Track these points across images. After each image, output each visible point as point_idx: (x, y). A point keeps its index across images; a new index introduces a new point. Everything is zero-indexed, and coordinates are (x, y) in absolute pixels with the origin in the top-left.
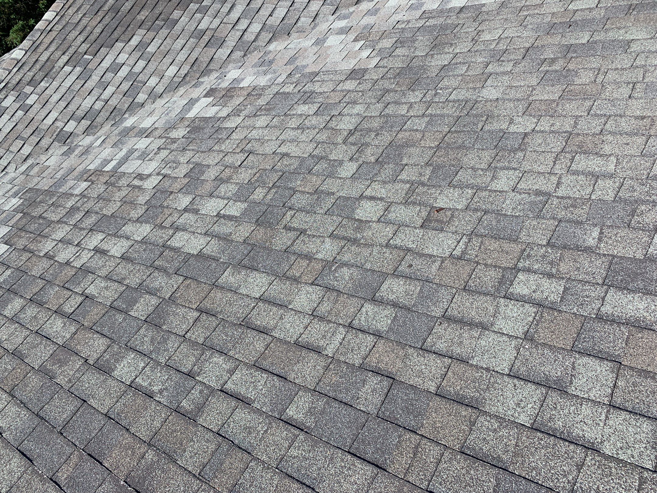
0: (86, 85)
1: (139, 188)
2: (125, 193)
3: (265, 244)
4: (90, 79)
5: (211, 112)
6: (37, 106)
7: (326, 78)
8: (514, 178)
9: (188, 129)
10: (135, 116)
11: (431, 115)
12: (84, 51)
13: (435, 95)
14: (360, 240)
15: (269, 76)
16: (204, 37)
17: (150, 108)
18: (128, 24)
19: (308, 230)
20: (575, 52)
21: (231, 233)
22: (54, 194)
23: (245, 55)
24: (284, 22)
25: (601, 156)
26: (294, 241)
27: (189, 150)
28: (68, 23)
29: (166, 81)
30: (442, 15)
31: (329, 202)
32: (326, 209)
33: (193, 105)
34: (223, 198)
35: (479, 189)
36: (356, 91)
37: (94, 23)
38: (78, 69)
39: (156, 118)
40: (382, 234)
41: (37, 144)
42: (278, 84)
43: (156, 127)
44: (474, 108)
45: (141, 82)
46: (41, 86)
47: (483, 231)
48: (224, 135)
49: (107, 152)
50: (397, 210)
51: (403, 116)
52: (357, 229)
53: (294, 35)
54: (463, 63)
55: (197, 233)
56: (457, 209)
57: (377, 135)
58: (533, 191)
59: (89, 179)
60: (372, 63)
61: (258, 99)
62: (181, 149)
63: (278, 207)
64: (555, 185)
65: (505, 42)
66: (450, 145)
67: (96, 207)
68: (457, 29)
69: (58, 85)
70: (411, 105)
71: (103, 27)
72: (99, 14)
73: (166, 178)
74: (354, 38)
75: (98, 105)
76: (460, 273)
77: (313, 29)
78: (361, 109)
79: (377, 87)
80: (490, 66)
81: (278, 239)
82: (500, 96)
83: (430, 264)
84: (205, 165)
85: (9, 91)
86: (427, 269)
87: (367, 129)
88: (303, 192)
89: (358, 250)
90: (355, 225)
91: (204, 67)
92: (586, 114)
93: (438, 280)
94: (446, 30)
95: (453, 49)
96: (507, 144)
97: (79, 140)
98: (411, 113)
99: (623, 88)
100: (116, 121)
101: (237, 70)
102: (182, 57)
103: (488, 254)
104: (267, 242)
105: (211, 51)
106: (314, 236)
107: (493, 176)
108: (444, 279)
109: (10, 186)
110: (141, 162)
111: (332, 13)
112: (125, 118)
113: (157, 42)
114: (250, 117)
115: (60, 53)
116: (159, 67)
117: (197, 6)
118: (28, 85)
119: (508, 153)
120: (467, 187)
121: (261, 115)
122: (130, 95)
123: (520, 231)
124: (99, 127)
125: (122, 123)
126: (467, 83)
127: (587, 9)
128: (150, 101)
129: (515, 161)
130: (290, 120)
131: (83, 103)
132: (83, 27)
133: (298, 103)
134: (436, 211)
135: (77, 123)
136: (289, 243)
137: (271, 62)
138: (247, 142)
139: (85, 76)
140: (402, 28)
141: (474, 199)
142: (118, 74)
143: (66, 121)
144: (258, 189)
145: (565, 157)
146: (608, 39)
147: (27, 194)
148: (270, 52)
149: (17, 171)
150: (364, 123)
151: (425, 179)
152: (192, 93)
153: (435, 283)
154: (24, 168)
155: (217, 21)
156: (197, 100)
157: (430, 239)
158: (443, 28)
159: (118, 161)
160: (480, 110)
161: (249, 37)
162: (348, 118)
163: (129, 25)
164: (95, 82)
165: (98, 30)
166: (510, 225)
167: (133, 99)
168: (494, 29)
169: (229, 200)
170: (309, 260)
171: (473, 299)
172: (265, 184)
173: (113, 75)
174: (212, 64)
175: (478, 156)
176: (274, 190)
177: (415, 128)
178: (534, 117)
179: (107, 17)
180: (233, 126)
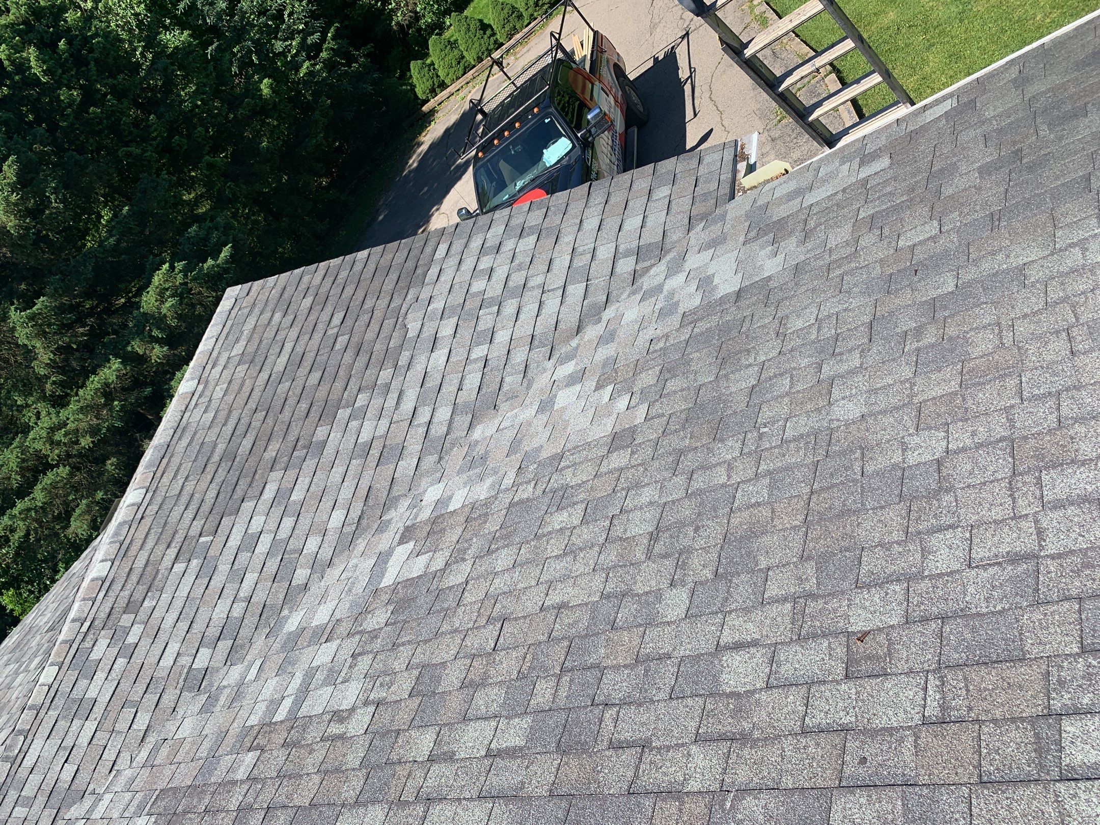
0: (212, 583)
1: (341, 737)
2: (322, 754)
3: (589, 788)
4: (216, 572)
5: (418, 567)
6: (145, 643)
7: (577, 458)
8: (960, 544)
9: (391, 608)
10: (299, 609)
11: (769, 473)
12: (199, 533)
13: (760, 438)
14: (751, 733)
15: (488, 482)
16: (371, 452)
17: (319, 588)
18: (254, 470)
19: (654, 738)
20: (945, 308)
21: (523, 783)
22: (204, 791)
23: (440, 459)
24: (482, 393)
25: (1083, 464)
26: (637, 768)
27: (403, 644)
28: (165, 497)
29: (332, 537)
30: (712, 311)
31: (667, 674)
32: (668, 690)
33: (386, 563)
34: (486, 719)
35: (909, 579)
36: (633, 467)
37: (203, 485)
38: (195, 563)
39: (335, 603)
40: (785, 710)
41: (157, 705)
42: (507, 490)
43: (338, 618)
44: (833, 441)
45: (294, 551)
46: (145, 608)
47: (956, 656)
48: (451, 602)
49: (271, 687)
50: (791, 656)
51: (723, 486)
52: (738, 712)
53: (503, 406)
54: (779, 375)
55: (464, 799)
56: (892, 627)
57: (697, 530)
58: (1003, 557)
59: (255, 744)
60: (638, 416)
61: (485, 522)
62: (390, 646)
63: (585, 707)
64: (1034, 537)
65: (830, 324)
66: (825, 515)
67: (280, 795)
68: (747, 324)
69: (170, 598)
70: (729, 465)
71: (218, 488)
72: (208, 469)
73: (381, 707)
74: (594, 384)
75: (238, 610)
76: (958, 751)
77: (529, 387)
78: (652, 493)
79: (662, 450)
80: (825, 368)
81: (607, 771)
82: (864, 410)
83: (896, 749)
84: (437, 665)
85: (98, 632)
86: (896, 759)
87: (676, 523)
88: (616, 668)
89: (756, 754)
90: (731, 706)
91: (384, 497)
92: (1019, 401)
93: (926, 777)
94: (730, 332)
95: (753, 357)
96: (917, 487)
97: (221, 677)
98: (736, 479)
99: (1054, 342)
100: (272, 626)
101: (436, 486)
102: (346, 493)
103: (988, 697)
104: (590, 783)
105: (387, 470)
106: (668, 748)
107: (922, 550)
108: (936, 772)
109: (128, 796)
110: (330, 689)
111: (547, 358)
112: (283, 617)
113: (304, 482)
114: (482, 557)
115: (162, 547)
116: (316, 520)
117: (349, 411)
118: (124, 612)
119: (926, 502)
120: (889, 580)
121: (498, 549)
122: (282, 578)
123: (1021, 640)
124: (248, 645)
125: (282, 626)
126: (802, 403)
127: (928, 239)
128: (316, 576)
129: (944, 512)
130: (547, 543)
131: (214, 614)
132: (188, 497)
133: (549, 511)
134: (859, 639)
135: (211, 651)
136: (630, 774)
137: (484, 458)
138: (493, 602)
139: (207, 571)
140: (661, 349)
141: (911, 600)
142: (256, 552)
143: (194, 652)
144: (538, 683)
145: (1025, 483)
146: (985, 274)
147: (159, 803)
148: (477, 442)
149: (134, 764)
150: (667, 516)
151: (811, 585)
152: (378, 543)
153: (924, 785)
154: (144, 754)
155: (384, 423)
156: (390, 553)
157: (872, 697)
158: (723, 330)
159: (293, 697)
160: (845, 442)
161: (438, 430)
162: (638, 513)
163: (256, 471)
164: (224, 575)
165: (212, 494)
166: (997, 632)
167: (288, 583)
168: (802, 309)
169: (498, 719)
170: (678, 799)
171: (1007, 799)
172: (546, 670)
173: (249, 554)
174: (395, 488)
175: (880, 521)
176: (566, 679)
177: (753, 501)
178: (937, 429)
179: (220, 470)
180: (460, 581)
